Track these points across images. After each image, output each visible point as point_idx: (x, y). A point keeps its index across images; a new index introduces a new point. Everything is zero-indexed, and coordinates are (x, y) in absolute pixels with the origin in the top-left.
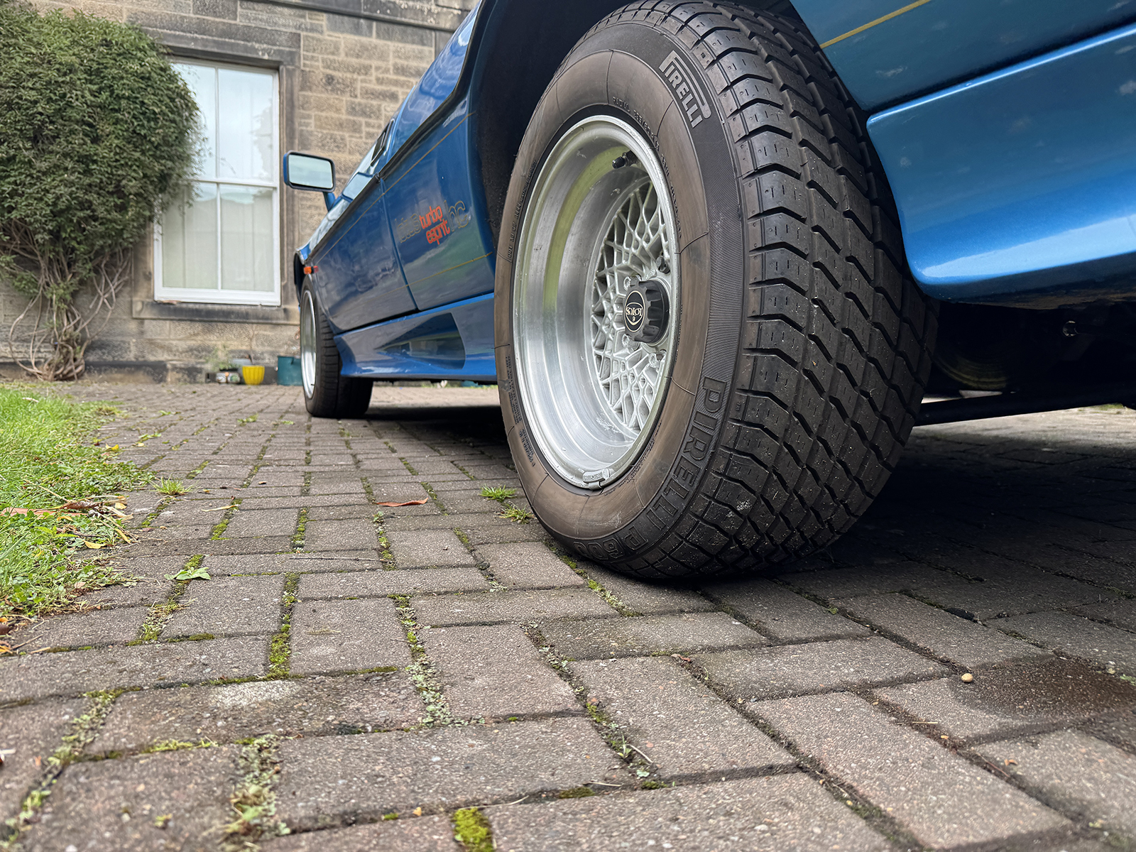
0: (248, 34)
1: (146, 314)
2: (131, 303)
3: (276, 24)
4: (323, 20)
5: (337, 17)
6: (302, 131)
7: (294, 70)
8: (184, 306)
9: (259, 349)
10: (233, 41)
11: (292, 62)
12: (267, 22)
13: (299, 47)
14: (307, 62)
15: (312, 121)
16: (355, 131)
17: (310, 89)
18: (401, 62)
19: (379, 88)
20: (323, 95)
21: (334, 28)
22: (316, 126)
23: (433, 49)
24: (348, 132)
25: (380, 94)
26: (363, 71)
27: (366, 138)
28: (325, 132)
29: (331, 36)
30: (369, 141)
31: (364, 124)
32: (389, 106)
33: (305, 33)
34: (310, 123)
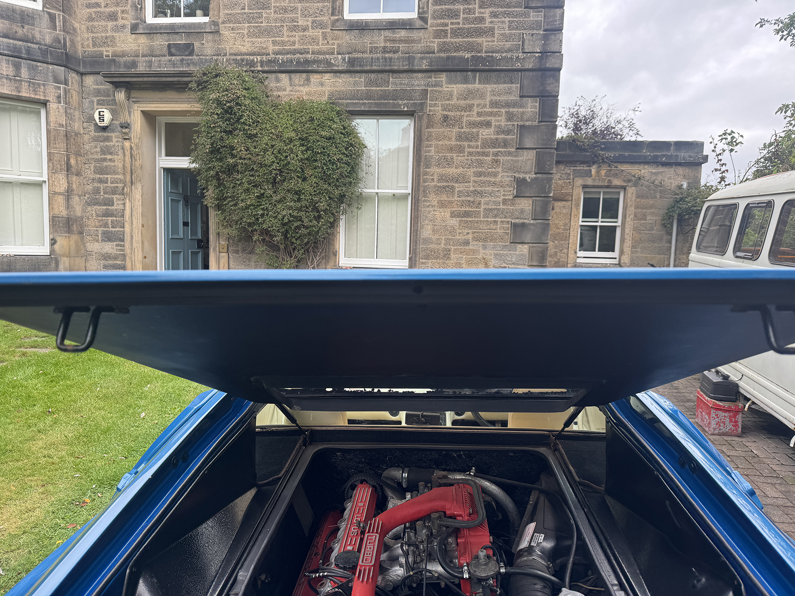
0: (396, 95)
3: (413, 85)
4: (443, 77)
5: (453, 74)
6: (426, 155)
7: (423, 115)
10: (386, 101)
11: (422, 109)
12: (408, 85)
13: (427, 99)
14: (432, 108)
16: (460, 152)
17: (433, 127)
18: (494, 98)
19: (479, 119)
20: (441, 130)
21: (450, 82)
22: (435, 152)
23: (519, 85)
24: (456, 153)
25: (479, 124)
26: (468, 109)
27: (468, 156)
28: (440, 155)
29: (448, 87)
30: (470, 158)
31: (467, 146)
32: (485, 131)
33: (431, 89)
34: (431, 150)
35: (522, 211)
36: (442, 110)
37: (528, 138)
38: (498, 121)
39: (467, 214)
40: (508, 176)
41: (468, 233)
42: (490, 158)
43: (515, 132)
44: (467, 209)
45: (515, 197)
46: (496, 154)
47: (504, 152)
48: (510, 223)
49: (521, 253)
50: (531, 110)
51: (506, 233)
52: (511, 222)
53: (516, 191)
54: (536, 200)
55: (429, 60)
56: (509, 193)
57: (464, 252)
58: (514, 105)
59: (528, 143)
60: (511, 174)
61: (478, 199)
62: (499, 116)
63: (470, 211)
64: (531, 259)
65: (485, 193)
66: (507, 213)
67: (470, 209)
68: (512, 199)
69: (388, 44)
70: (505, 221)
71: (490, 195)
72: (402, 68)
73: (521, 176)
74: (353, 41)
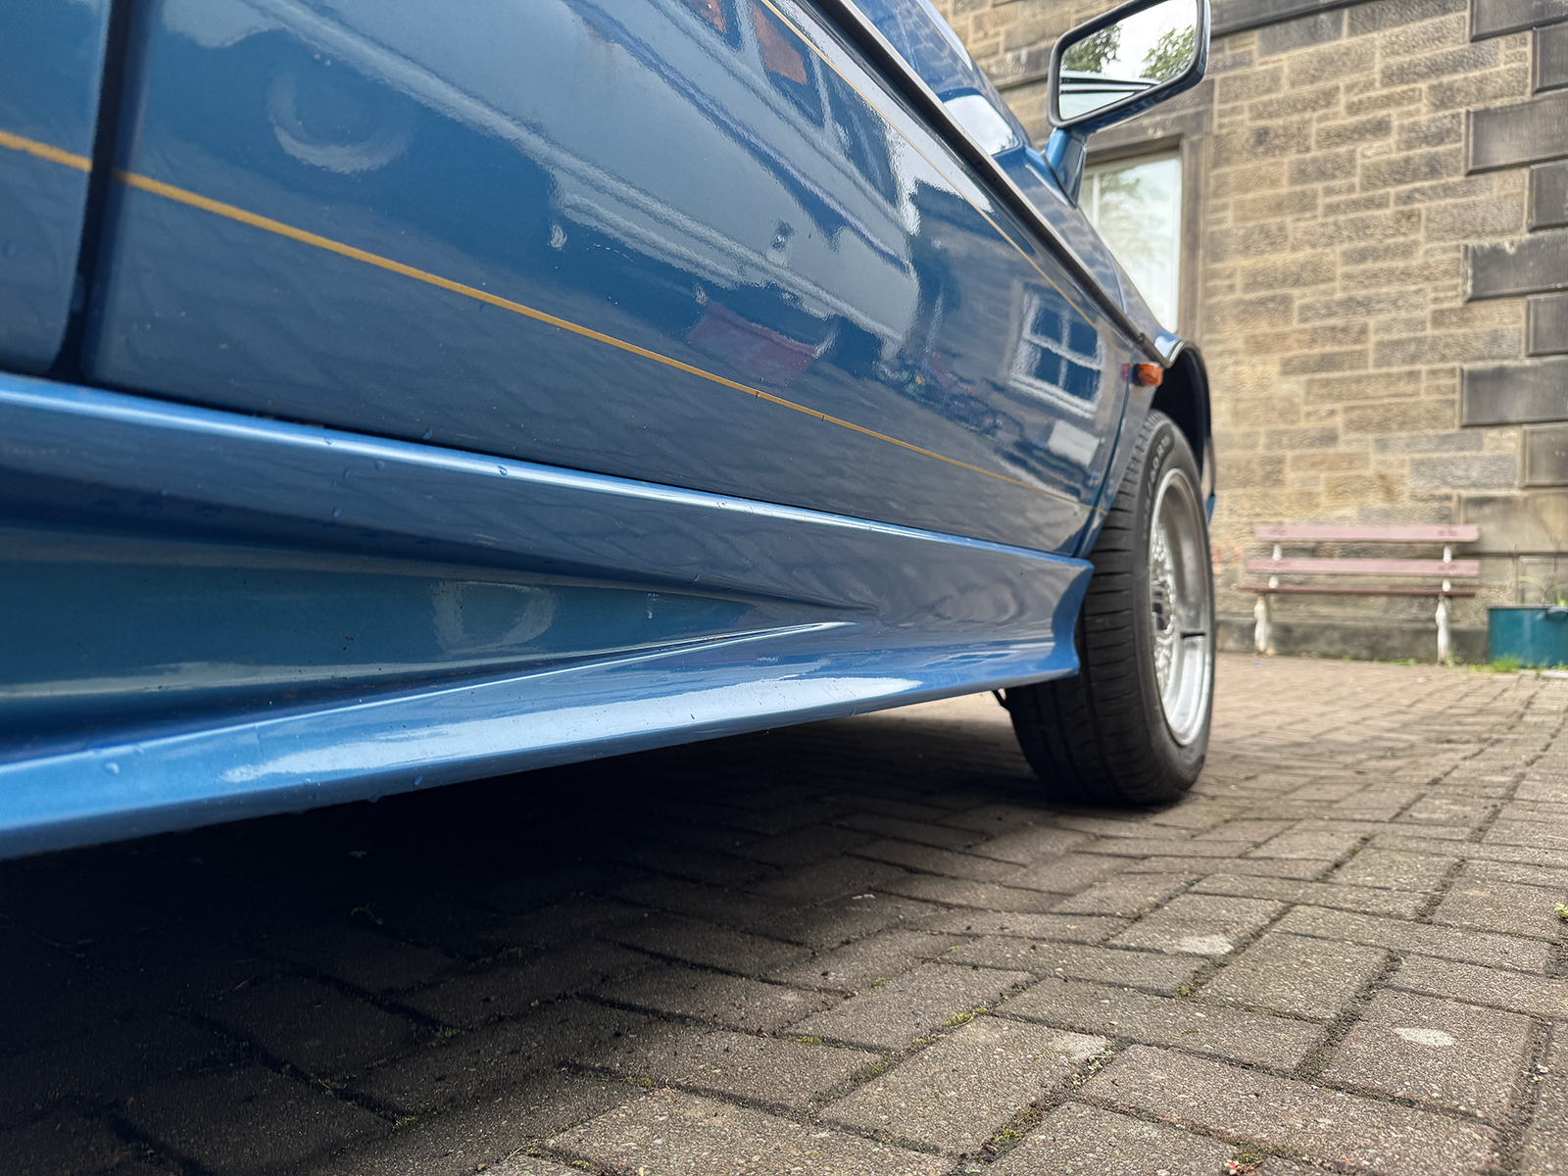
4: (1254, 41)
5: (1278, 28)
6: (1213, 233)
7: (1201, 140)
11: (1199, 128)
13: (1212, 101)
14: (1225, 120)
15: (1229, 214)
16: (1304, 208)
17: (1228, 161)
18: (1394, 61)
19: (1353, 120)
20: (1250, 166)
21: (1270, 49)
22: (1236, 219)
23: (1467, 14)
24: (1292, 213)
25: (1353, 132)
26: (1322, 102)
27: (1325, 215)
28: (1250, 224)
29: (1266, 63)
30: (1331, 219)
31: (1321, 193)
32: (1371, 147)
33: (1222, 75)
34: (1225, 218)
35: (1495, 338)
36: (1253, 119)
37: (1503, 140)
38: (1410, 114)
39: (1327, 362)
40: (1444, 250)
41: (1332, 413)
42: (1389, 212)
43: (1463, 128)
44: (1329, 349)
45: (1471, 300)
46: (1409, 198)
47: (1432, 188)
48: (1458, 373)
49: (1497, 453)
50: (1508, 66)
51: (1447, 401)
52: (1462, 370)
53: (1474, 287)
54: (1537, 302)
56: (1450, 294)
57: (1322, 462)
58: (1456, 64)
59: (1502, 152)
60: (1454, 243)
61: (1358, 320)
62: (1412, 100)
63: (1335, 354)
64: (1532, 467)
65: (1379, 302)
66: (1447, 346)
67: (1336, 349)
68: (1461, 309)
70: (1441, 370)
71: (1394, 303)
73: (1487, 242)
74: (1040, 17)
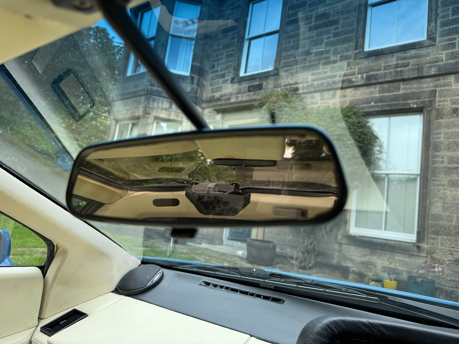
0: (406, 97)
1: (343, 241)
2: (337, 235)
3: (422, 88)
4: (452, 78)
6: (435, 142)
7: (431, 110)
8: (362, 238)
9: (400, 268)
10: (397, 102)
11: (431, 105)
12: (417, 88)
13: (436, 96)
14: (441, 104)
17: (442, 118)
20: (450, 120)
22: (445, 138)
28: (450, 140)
33: (440, 88)
34: (441, 137)
55: (437, 67)
69: (400, 62)
72: (411, 76)
74: (371, 64)
